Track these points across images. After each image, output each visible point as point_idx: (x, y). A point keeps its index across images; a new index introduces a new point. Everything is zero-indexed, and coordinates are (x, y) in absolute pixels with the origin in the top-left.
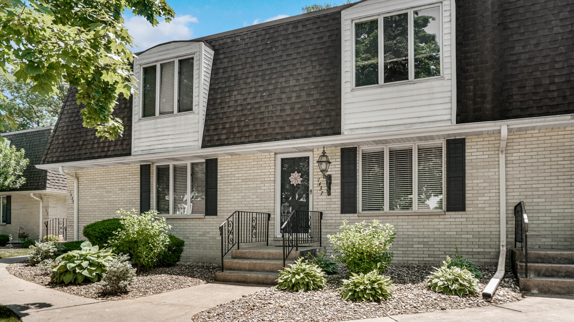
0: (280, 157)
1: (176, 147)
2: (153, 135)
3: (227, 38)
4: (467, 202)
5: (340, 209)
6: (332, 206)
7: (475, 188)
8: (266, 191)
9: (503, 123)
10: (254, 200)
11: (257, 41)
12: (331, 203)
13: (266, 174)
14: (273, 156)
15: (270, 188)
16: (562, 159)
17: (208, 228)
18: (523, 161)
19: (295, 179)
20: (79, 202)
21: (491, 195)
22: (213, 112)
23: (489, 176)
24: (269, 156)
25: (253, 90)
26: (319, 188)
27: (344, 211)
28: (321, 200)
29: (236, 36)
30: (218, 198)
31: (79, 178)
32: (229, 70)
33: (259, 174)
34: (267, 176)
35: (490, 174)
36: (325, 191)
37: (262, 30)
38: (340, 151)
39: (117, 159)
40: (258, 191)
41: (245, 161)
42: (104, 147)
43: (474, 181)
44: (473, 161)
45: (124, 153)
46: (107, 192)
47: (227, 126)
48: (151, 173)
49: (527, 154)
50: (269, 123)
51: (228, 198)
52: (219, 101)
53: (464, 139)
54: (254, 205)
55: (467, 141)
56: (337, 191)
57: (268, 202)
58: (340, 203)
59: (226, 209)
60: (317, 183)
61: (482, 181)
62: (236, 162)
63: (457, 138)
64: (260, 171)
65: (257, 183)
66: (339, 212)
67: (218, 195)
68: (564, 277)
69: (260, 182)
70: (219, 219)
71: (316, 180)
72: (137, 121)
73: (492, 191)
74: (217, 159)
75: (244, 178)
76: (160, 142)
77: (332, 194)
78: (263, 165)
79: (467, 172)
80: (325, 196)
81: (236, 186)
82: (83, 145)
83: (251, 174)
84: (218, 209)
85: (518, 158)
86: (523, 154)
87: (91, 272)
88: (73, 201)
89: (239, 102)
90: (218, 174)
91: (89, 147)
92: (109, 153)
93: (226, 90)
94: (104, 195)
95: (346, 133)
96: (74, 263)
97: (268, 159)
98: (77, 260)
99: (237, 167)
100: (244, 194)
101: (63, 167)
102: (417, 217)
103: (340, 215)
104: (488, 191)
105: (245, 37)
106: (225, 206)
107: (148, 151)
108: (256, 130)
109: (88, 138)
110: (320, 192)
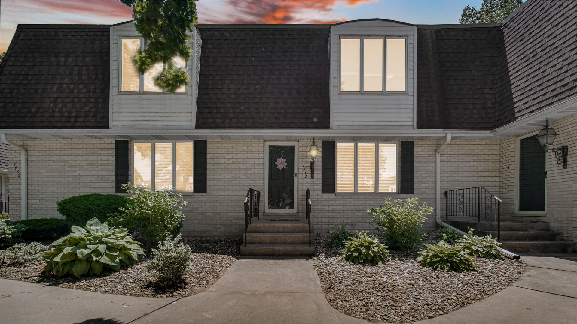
0: (268, 144)
1: (165, 125)
2: (137, 110)
3: (215, 31)
4: (414, 187)
5: (321, 189)
6: (315, 187)
7: (420, 177)
8: (255, 172)
9: (449, 131)
10: (244, 180)
11: (246, 39)
12: (314, 185)
13: (256, 157)
14: (262, 143)
15: (259, 170)
16: (472, 160)
17: (197, 204)
18: (450, 160)
19: (281, 163)
20: (29, 176)
21: (429, 182)
22: (206, 97)
23: (428, 169)
24: (259, 143)
25: (246, 82)
26: (304, 172)
27: (324, 191)
28: (305, 182)
29: (224, 31)
30: (208, 177)
31: (28, 149)
32: (219, 60)
33: (249, 157)
34: (257, 160)
35: (429, 168)
36: (309, 175)
37: (250, 31)
38: (321, 143)
39: (88, 131)
40: (248, 172)
41: (235, 145)
42: (69, 117)
43: (419, 173)
44: (419, 158)
45: (98, 125)
46: (69, 167)
47: (222, 110)
48: (129, 149)
49: (452, 155)
50: (265, 113)
51: (218, 177)
52: (211, 87)
53: (413, 142)
54: (245, 184)
55: (415, 143)
56: (318, 175)
57: (257, 182)
58: (321, 185)
59: (216, 187)
60: (302, 167)
61: (424, 173)
62: (225, 145)
63: (408, 140)
64: (250, 155)
65: (247, 165)
66: (321, 192)
67: (207, 174)
68: (515, 240)
69: (250, 165)
70: (208, 197)
71: (302, 165)
72: (116, 94)
73: (430, 180)
74: (206, 141)
75: (235, 160)
76: (146, 118)
77: (315, 177)
78: (252, 150)
79: (415, 165)
80: (309, 179)
81: (226, 167)
82: (37, 112)
83: (241, 157)
84: (208, 187)
85: (446, 158)
86: (450, 155)
87: (112, 258)
88: (19, 174)
89: (232, 91)
90: (208, 155)
91: (47, 115)
92: (77, 124)
93: (218, 78)
94: (66, 169)
95: (334, 128)
96: (86, 248)
97: (258, 145)
98: (90, 244)
99: (227, 150)
100: (234, 175)
101: (6, 134)
102: (380, 197)
103: (321, 194)
104: (428, 180)
105: (234, 33)
106: (215, 184)
107: (130, 126)
108: (252, 118)
109: (45, 105)
110: (305, 175)
